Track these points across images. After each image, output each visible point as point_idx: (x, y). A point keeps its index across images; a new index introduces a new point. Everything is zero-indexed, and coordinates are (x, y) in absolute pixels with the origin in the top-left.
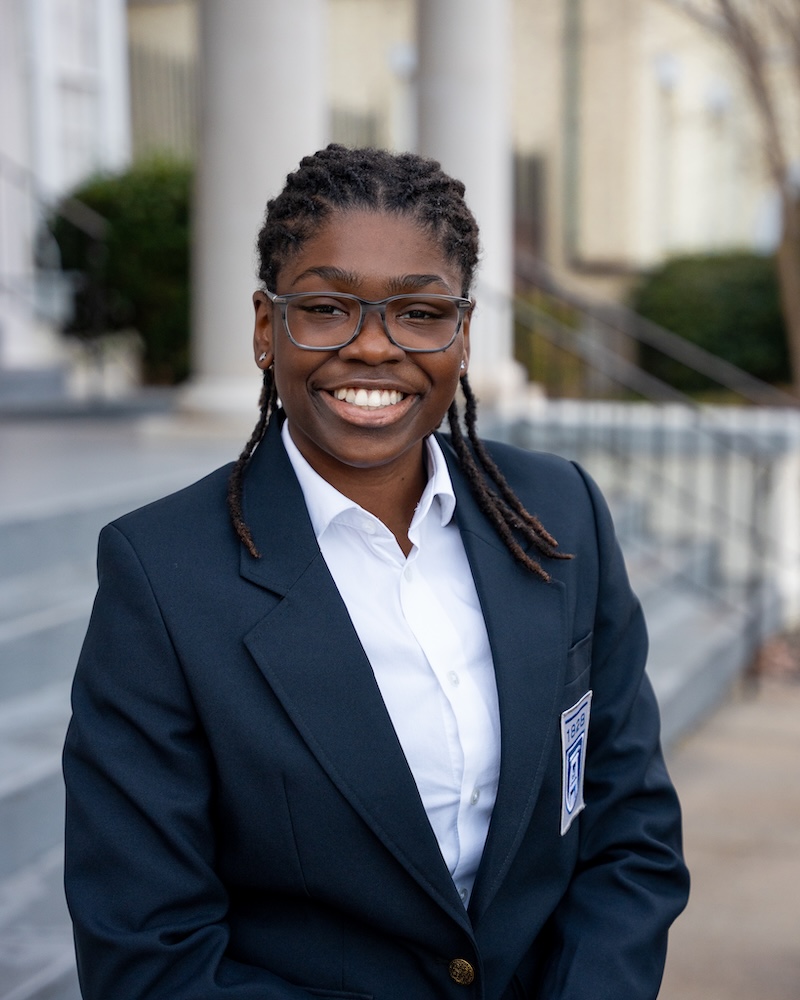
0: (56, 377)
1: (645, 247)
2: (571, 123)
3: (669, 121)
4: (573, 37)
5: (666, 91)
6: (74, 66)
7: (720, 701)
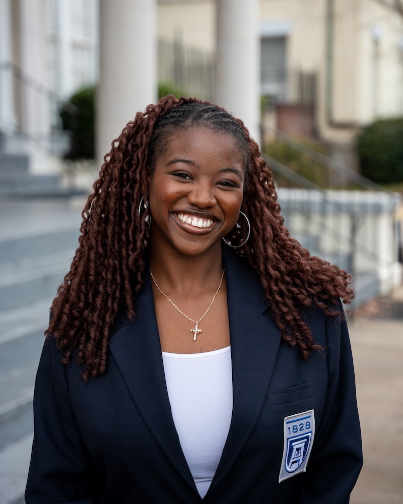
1: (364, 115)
2: (329, 57)
3: (377, 55)
4: (330, 17)
5: (376, 42)
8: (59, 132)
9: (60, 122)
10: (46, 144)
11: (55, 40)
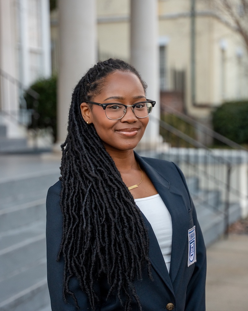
0: (24, 141)
1: (216, 99)
5: (223, 51)
6: (35, 46)
7: (218, 239)
8: (24, 110)
9: (24, 103)
10: (17, 118)
11: (19, 49)
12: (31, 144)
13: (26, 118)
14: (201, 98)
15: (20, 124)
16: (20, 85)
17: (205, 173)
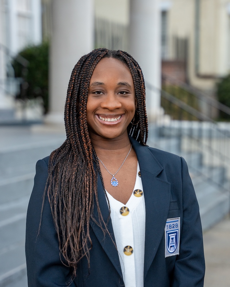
6: (23, 9)
8: (12, 79)
9: (12, 71)
12: (19, 116)
13: (14, 88)
14: (205, 68)
15: (7, 93)
16: (7, 52)
17: (210, 148)
